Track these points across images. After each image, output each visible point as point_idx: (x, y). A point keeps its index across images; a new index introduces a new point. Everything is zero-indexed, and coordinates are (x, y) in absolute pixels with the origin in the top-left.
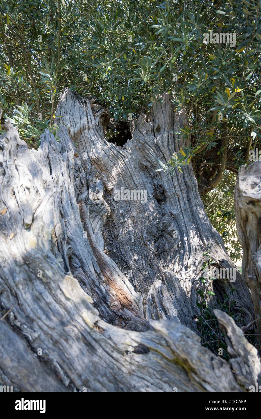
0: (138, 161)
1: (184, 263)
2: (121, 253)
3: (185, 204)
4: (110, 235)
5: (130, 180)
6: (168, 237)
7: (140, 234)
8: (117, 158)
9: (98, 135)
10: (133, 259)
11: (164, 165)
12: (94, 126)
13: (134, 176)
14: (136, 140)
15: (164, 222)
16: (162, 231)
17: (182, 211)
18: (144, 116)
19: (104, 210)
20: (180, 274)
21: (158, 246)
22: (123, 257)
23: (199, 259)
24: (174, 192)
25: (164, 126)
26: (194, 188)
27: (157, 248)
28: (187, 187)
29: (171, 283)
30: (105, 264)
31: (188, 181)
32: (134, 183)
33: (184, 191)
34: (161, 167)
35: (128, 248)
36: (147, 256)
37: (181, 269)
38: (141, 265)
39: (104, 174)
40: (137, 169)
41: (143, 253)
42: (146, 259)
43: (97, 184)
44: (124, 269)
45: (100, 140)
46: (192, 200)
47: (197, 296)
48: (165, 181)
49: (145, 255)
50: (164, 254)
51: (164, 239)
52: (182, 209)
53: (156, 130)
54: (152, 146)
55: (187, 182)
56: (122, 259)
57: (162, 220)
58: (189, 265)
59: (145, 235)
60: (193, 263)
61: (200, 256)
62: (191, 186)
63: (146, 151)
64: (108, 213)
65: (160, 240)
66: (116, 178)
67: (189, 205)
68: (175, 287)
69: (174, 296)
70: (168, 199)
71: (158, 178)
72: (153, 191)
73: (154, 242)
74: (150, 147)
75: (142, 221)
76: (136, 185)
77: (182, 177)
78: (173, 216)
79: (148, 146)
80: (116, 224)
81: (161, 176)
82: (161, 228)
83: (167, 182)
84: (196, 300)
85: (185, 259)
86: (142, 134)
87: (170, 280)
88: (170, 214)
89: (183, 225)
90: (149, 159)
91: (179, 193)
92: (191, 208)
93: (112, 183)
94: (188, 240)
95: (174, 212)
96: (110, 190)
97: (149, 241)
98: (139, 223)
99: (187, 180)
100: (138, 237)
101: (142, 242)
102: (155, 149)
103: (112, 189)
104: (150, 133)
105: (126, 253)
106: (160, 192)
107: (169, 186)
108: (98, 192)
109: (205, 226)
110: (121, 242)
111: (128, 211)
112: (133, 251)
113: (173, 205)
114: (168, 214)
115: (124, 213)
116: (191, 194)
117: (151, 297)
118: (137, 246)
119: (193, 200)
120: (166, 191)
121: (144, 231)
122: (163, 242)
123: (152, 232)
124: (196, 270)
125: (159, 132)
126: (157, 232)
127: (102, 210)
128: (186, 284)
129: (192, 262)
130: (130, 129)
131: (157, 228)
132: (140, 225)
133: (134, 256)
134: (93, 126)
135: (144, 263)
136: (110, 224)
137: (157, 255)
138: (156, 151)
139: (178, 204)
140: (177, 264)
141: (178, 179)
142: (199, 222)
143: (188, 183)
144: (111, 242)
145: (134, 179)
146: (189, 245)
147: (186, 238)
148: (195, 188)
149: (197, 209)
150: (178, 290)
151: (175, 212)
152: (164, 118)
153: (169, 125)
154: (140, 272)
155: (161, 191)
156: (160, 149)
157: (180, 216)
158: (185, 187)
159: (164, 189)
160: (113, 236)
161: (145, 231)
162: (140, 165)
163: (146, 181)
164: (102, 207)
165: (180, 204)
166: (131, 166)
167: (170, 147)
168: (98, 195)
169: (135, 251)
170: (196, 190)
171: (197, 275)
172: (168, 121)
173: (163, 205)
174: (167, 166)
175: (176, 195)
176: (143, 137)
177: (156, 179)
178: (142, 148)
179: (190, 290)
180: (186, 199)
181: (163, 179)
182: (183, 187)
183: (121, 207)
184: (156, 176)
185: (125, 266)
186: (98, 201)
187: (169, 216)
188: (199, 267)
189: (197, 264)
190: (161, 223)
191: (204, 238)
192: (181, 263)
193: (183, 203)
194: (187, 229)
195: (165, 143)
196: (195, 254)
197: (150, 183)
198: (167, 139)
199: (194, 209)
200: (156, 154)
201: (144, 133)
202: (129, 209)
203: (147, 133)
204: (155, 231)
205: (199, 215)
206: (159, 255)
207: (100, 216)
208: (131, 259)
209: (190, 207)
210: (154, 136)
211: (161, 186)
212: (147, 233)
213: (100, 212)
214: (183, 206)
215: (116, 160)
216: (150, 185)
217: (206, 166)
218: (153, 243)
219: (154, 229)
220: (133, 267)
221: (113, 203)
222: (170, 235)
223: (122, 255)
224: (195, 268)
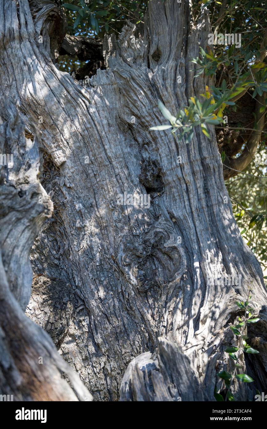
0: (115, 113)
1: (193, 312)
2: (75, 282)
3: (199, 200)
4: (56, 248)
5: (99, 148)
6: (164, 258)
7: (111, 250)
8: (74, 103)
9: (38, 54)
10: (96, 296)
11: (173, 119)
12: (32, 35)
13: (107, 141)
14: (113, 72)
15: (158, 230)
16: (153, 247)
17: (192, 212)
18: (132, 28)
19: (37, 208)
20: (185, 332)
21: (145, 276)
22: (77, 290)
23: (222, 306)
24: (180, 175)
25: (167, 49)
26: (216, 170)
27: (142, 279)
28: (205, 168)
29: (172, 364)
30: (26, 342)
31: (207, 156)
32: (106, 154)
33: (199, 175)
34: (166, 121)
35: (88, 275)
36: (122, 292)
37: (187, 323)
38: (111, 308)
39: (50, 134)
40: (112, 128)
41: (116, 286)
42: (121, 298)
43: (27, 149)
44: (78, 313)
45: (43, 65)
46: (211, 192)
47: (217, 380)
48: (163, 155)
49: (120, 290)
50: (154, 291)
51: (156, 262)
52: (194, 209)
53: (153, 57)
54: (143, 85)
55: (205, 158)
56: (75, 294)
57: (154, 227)
58: (202, 317)
59: (121, 254)
60: (210, 315)
61: (223, 301)
62: (211, 166)
63: (132, 94)
64: (47, 213)
65: (148, 263)
66: (71, 142)
67: (207, 202)
68: (179, 373)
69: (176, 390)
70: (167, 189)
71: (151, 148)
72: (139, 172)
73: (138, 268)
74: (140, 87)
75: (116, 226)
76: (108, 158)
77: (197, 148)
78: (174, 220)
79: (136, 86)
80: (68, 230)
81: (156, 144)
82: (152, 241)
83: (167, 156)
84: (213, 388)
85: (195, 304)
86: (125, 61)
87: (169, 360)
88: (168, 216)
89: (194, 238)
90: (136, 111)
91: (189, 178)
92: (210, 207)
93: (64, 152)
94: (200, 267)
95: (178, 213)
96: (58, 164)
97: (129, 265)
98: (111, 229)
99: (205, 154)
100: (108, 256)
101: (115, 266)
102: (149, 93)
103: (63, 163)
104: (141, 60)
105: (83, 284)
106: (153, 175)
107: (171, 163)
108: (29, 166)
109: (233, 242)
110: (76, 264)
111: (92, 206)
112: (97, 281)
113: (176, 200)
114: (165, 216)
115: (83, 211)
116: (212, 182)
117: (127, 388)
118: (106, 273)
119: (214, 193)
120: (164, 174)
121: (119, 246)
122: (154, 267)
123: (135, 249)
124: (215, 328)
125: (157, 61)
126: (144, 249)
127: (33, 207)
128: (199, 360)
129: (207, 311)
130: (104, 52)
131: (145, 242)
132: (112, 233)
133: (98, 290)
134: (29, 34)
135: (117, 304)
136: (57, 228)
137: (142, 292)
138: (150, 96)
139: (186, 198)
140: (179, 312)
141: (188, 152)
142: (223, 234)
143: (208, 161)
144: (56, 262)
145: (106, 147)
146: (204, 276)
147: (197, 264)
148: (219, 171)
149: (220, 210)
150: (185, 378)
151: (180, 214)
152: (170, 34)
153: (177, 48)
154: (109, 320)
155: (156, 173)
156: (158, 93)
157: (187, 222)
158: (201, 168)
159: (160, 170)
160: (61, 251)
161: (122, 247)
162: (119, 120)
163: (129, 153)
164: (34, 201)
165: (189, 200)
166: (101, 121)
167: (178, 89)
168: (27, 174)
169: (100, 281)
170: (219, 174)
171: (216, 335)
172: (177, 39)
173: (156, 199)
174: (178, 122)
175: (182, 181)
176: (128, 68)
177: (146, 150)
178: (125, 89)
179: (205, 369)
180: (201, 191)
181: (160, 150)
182: (198, 168)
183: (79, 198)
184: (147, 144)
185: (81, 308)
186: (26, 187)
187: (166, 220)
188: (220, 320)
189: (217, 315)
190: (152, 232)
191: (231, 265)
192: (186, 310)
193: (196, 197)
194: (199, 247)
195: (169, 82)
196: (214, 296)
197: (136, 156)
198: (173, 74)
199: (215, 209)
200: (150, 101)
201: (129, 60)
202: (94, 204)
203: (135, 60)
204: (141, 248)
205: (224, 222)
206: (146, 292)
207: (26, 221)
208: (93, 295)
209: (207, 206)
210: (149, 67)
211: (155, 163)
212: (124, 251)
213: (27, 211)
214: (194, 203)
215: (73, 106)
216: (135, 160)
217: (228, 134)
218: (135, 270)
219: (138, 244)
220: (97, 311)
221: (64, 190)
222: (168, 256)
223: (77, 287)
224: (213, 324)
